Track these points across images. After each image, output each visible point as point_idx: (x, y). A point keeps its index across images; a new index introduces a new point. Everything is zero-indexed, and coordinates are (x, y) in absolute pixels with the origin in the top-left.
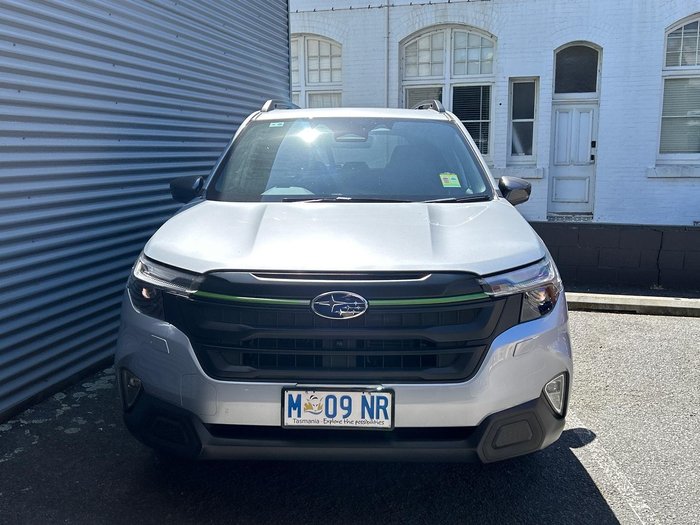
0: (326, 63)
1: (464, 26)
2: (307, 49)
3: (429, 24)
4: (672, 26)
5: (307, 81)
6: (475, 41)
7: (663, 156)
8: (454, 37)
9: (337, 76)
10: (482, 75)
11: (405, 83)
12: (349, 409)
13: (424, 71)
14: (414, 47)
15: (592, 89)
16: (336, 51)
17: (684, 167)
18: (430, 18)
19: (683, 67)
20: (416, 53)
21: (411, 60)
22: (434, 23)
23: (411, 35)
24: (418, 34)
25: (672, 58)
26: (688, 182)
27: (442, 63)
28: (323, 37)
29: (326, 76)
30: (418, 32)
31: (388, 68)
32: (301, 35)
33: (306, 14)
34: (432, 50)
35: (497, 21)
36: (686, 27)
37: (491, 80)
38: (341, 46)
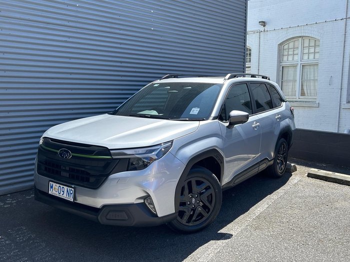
2: (303, 44)
5: (302, 59)
9: (317, 56)
12: (63, 192)
16: (317, 43)
28: (311, 37)
29: (311, 56)
32: (300, 37)
38: (319, 41)
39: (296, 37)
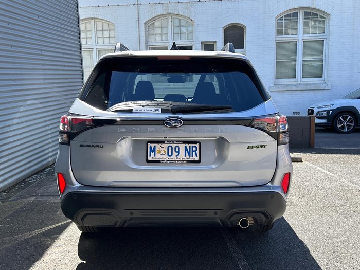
0: (106, 34)
1: (177, 15)
2: (96, 27)
3: (160, 14)
4: (278, 16)
5: (97, 43)
6: (184, 23)
7: (278, 80)
8: (173, 21)
9: (112, 40)
10: (188, 40)
11: (149, 44)
13: (158, 38)
14: (152, 26)
15: (242, 47)
16: (111, 27)
17: (287, 85)
18: (160, 11)
19: (285, 36)
20: (154, 28)
21: (152, 32)
22: (162, 13)
23: (150, 20)
24: (154, 19)
25: (279, 32)
26: (289, 93)
27: (167, 34)
28: (104, 20)
29: (106, 41)
30: (154, 18)
31: (139, 37)
32: (92, 19)
33: (94, 8)
34: (162, 27)
35: (194, 12)
36: (285, 16)
37: (193, 43)
38: (113, 25)
39: (88, 18)
